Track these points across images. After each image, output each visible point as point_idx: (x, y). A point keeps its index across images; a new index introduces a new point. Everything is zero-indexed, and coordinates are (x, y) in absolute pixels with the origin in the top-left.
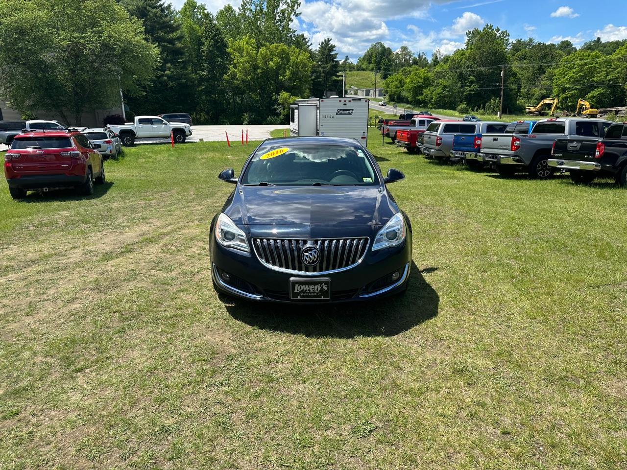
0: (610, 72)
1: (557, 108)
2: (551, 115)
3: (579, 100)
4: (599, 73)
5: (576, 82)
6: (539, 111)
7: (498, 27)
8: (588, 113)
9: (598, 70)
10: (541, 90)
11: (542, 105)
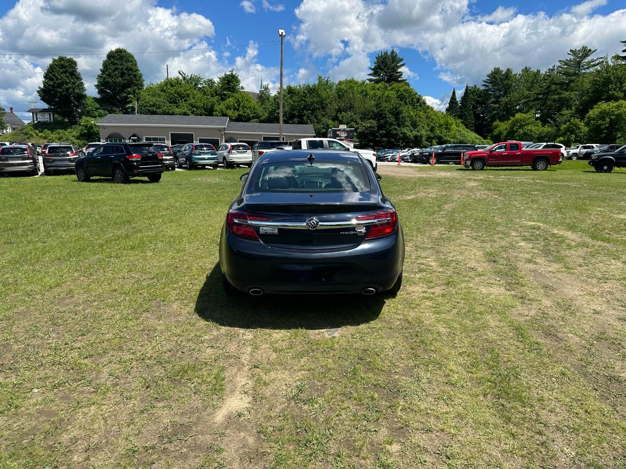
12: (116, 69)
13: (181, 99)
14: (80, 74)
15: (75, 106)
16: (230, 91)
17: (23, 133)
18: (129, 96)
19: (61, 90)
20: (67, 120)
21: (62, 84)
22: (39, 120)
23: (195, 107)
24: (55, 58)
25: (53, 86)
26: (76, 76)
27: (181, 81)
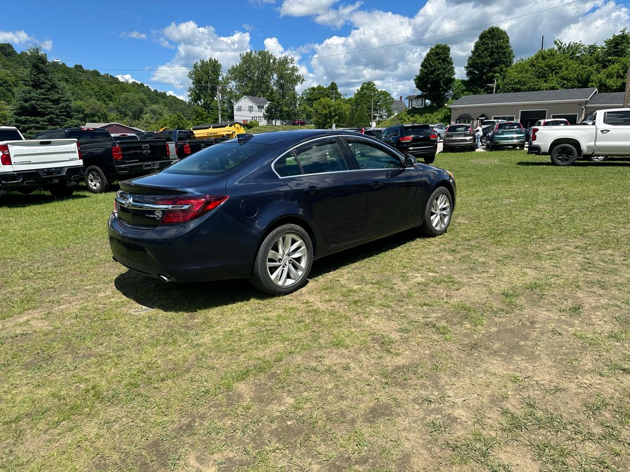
12: (486, 49)
13: (552, 72)
14: (451, 58)
15: (443, 90)
16: (618, 56)
17: (398, 118)
18: (495, 75)
19: (433, 76)
20: (435, 105)
21: (435, 70)
22: (413, 106)
23: (566, 79)
24: (432, 47)
25: (426, 73)
26: (448, 61)
27: (556, 52)
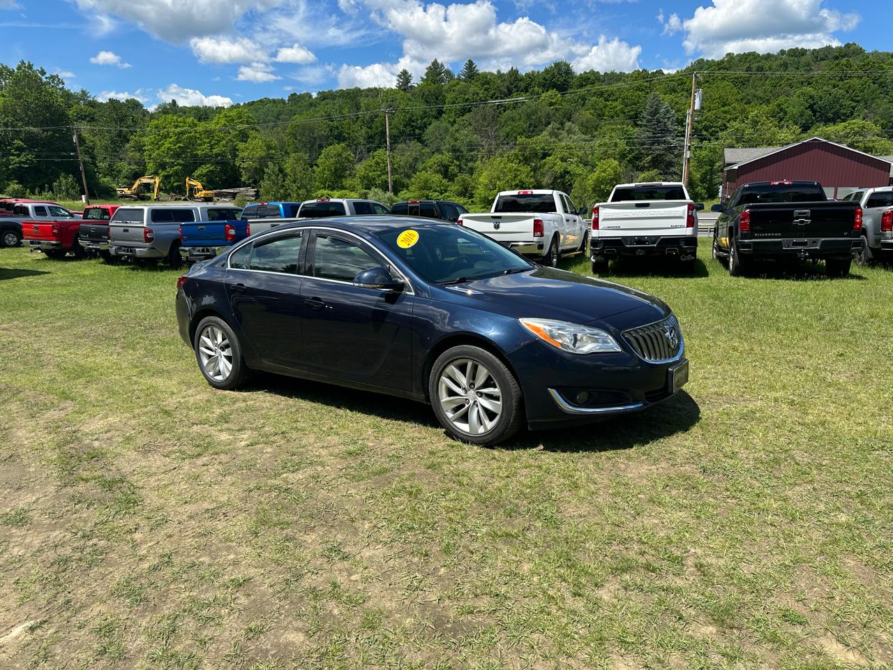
0: (214, 145)
1: (160, 189)
2: (155, 200)
3: (187, 179)
4: (200, 145)
5: (177, 155)
6: (137, 194)
7: (41, 68)
8: (202, 196)
9: (199, 142)
10: (130, 164)
11: (139, 186)
